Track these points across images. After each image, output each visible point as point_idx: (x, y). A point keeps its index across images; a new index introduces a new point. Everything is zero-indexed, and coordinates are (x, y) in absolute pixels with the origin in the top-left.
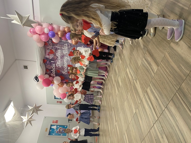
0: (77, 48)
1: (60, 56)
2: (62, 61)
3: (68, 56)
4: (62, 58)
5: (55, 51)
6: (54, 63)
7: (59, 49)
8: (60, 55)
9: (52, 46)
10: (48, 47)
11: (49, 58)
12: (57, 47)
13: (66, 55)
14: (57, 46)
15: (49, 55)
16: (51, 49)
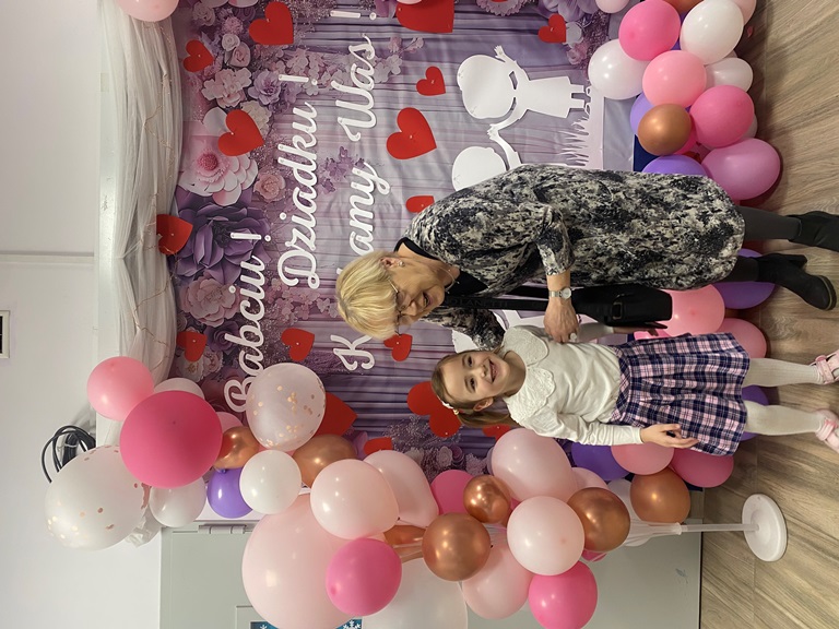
0: (454, 73)
1: (309, 169)
2: (327, 213)
3: (385, 157)
4: (329, 187)
5: (272, 120)
6: (259, 247)
7: (302, 94)
8: (312, 157)
9: (244, 77)
10: (211, 91)
11: (210, 200)
12: (284, 78)
13: (367, 156)
14: (288, 71)
15: (212, 163)
16: (233, 102)
